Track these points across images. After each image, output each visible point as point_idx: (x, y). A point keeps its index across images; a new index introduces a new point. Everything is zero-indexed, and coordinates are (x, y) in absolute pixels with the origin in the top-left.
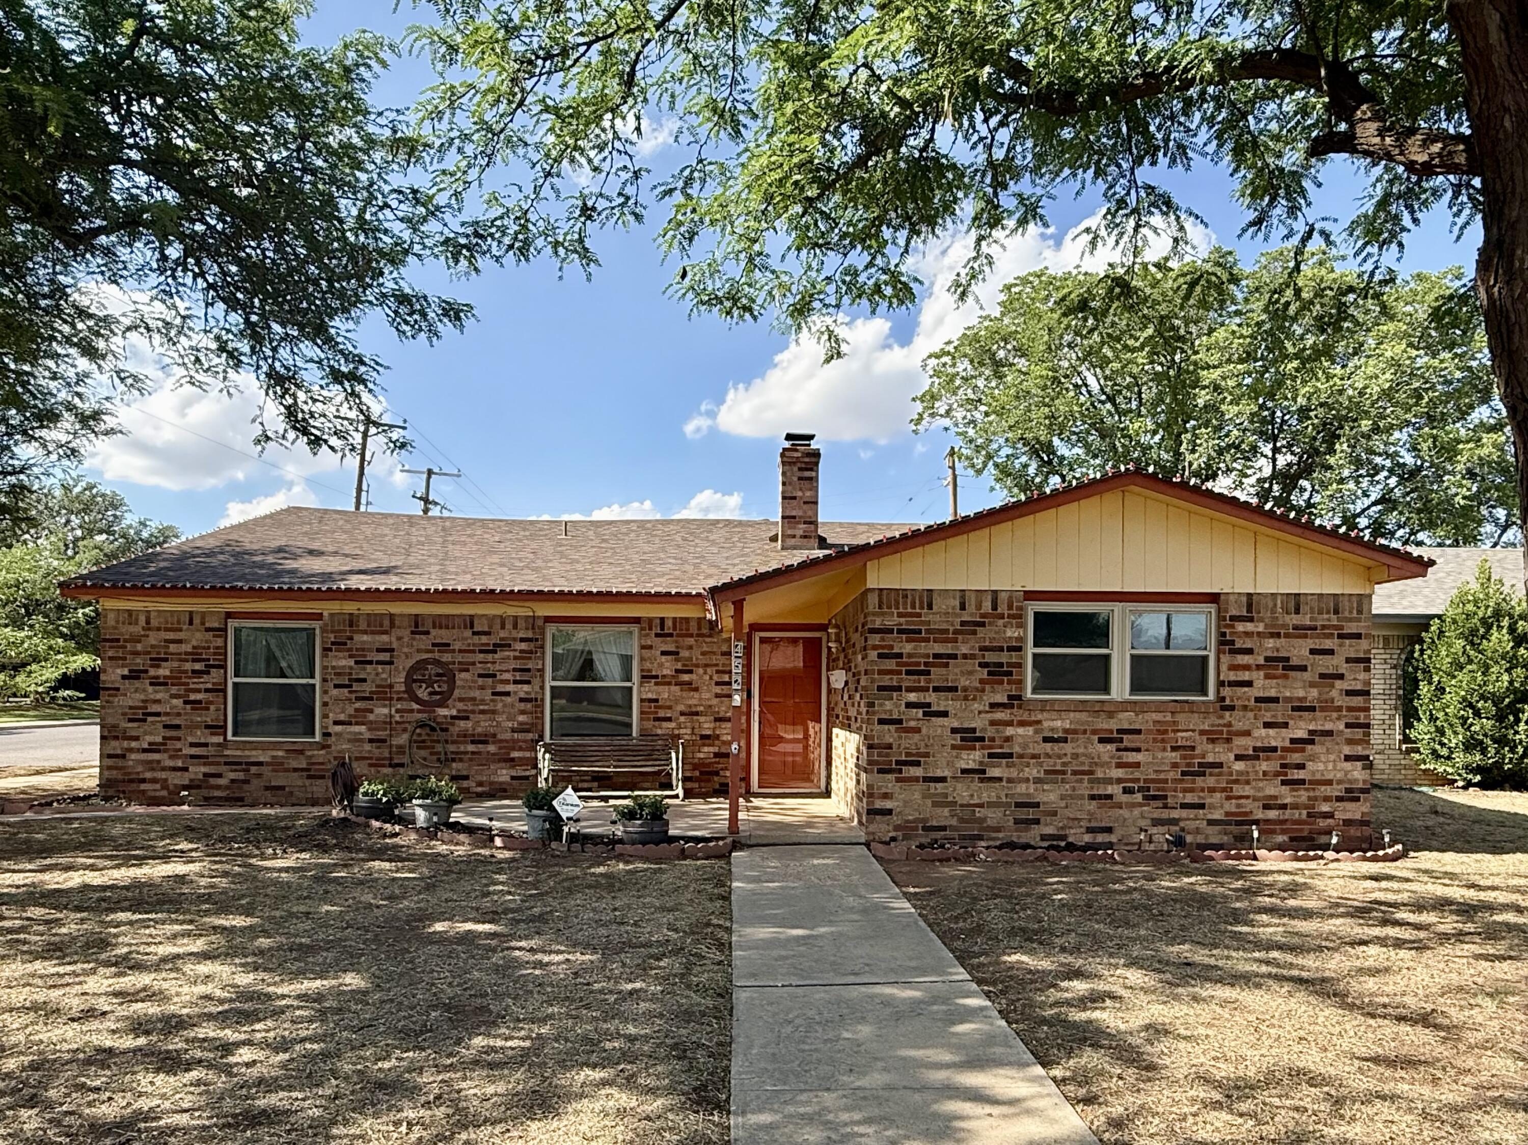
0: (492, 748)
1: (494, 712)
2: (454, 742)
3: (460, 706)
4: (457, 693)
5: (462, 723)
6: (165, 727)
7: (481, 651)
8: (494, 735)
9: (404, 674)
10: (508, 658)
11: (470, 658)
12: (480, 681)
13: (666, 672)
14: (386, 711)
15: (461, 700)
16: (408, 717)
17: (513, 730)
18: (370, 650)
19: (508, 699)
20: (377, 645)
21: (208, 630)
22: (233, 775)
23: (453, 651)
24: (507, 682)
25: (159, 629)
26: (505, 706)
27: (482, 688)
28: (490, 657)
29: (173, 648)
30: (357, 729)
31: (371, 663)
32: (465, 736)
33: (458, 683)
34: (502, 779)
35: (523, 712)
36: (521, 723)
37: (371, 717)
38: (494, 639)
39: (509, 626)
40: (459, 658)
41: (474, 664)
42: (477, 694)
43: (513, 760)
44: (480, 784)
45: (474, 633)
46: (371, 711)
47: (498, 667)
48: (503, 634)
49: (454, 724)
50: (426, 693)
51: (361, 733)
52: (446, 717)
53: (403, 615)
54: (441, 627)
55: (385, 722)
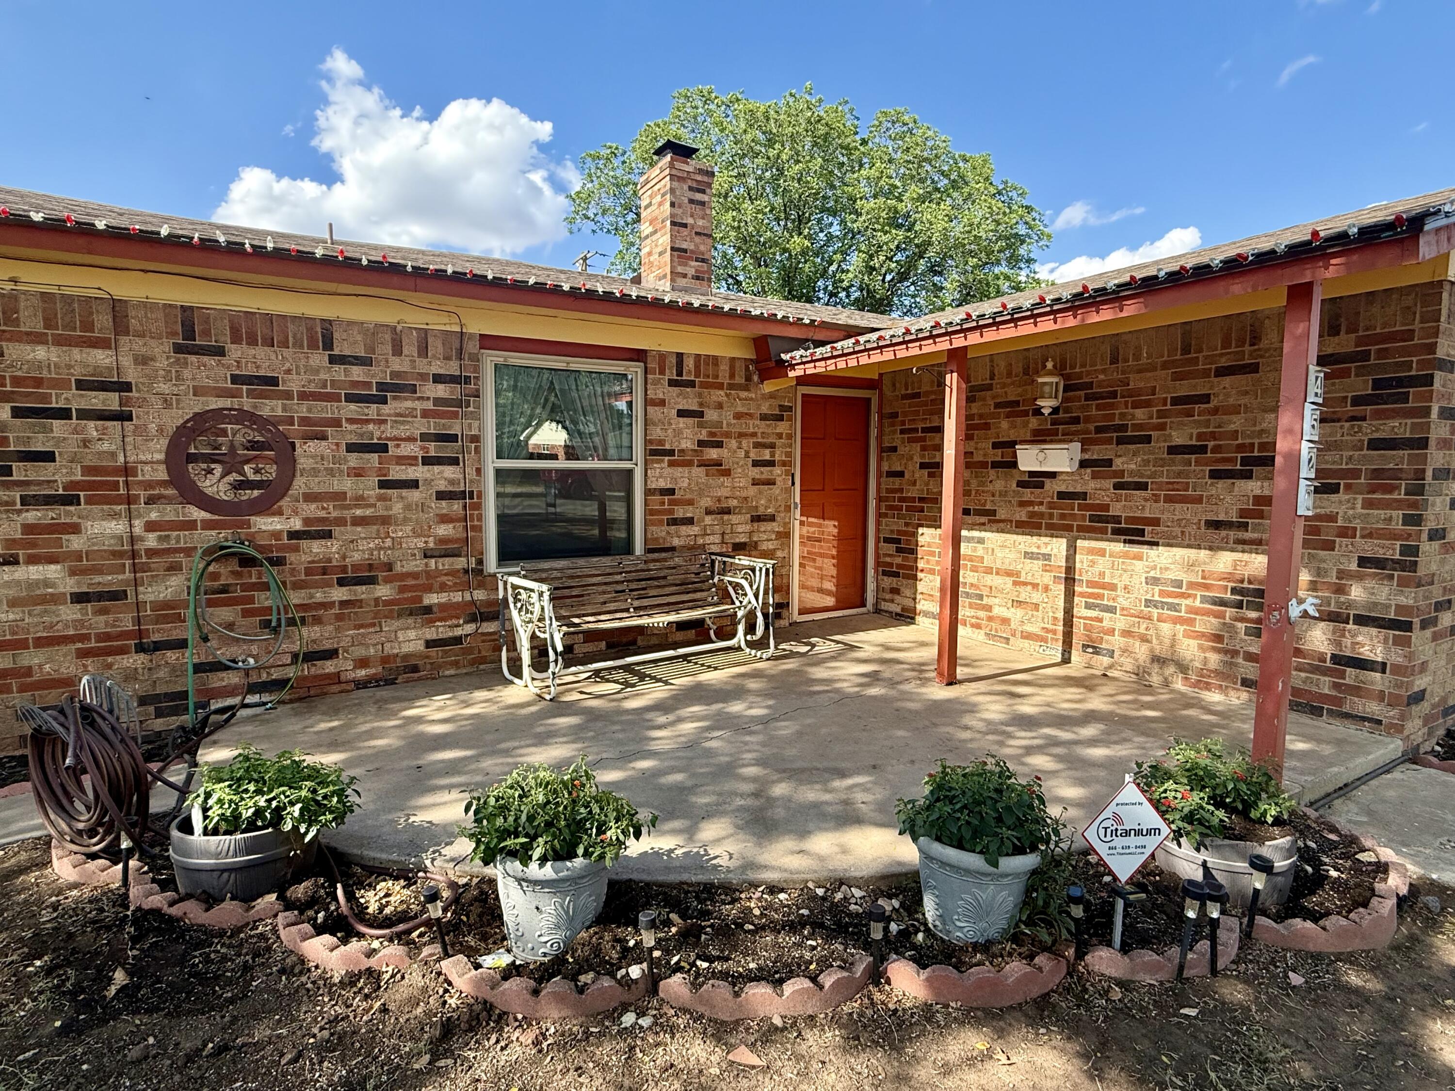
0: (383, 591)
1: (385, 521)
2: (298, 586)
3: (312, 510)
4: (300, 484)
5: (317, 547)
7: (350, 398)
8: (389, 567)
9: (164, 442)
10: (411, 413)
11: (328, 411)
12: (354, 460)
13: (687, 444)
14: (117, 527)
15: (310, 498)
16: (181, 540)
17: (427, 555)
18: (61, 384)
19: (414, 495)
20: (78, 372)
23: (288, 395)
24: (411, 461)
26: (408, 507)
27: (358, 473)
28: (372, 410)
30: (35, 572)
31: (64, 414)
32: (324, 571)
33: (303, 463)
34: (407, 648)
35: (444, 519)
36: (442, 541)
37: (76, 543)
38: (377, 375)
39: (410, 348)
40: (302, 410)
41: (336, 423)
42: (347, 485)
43: (428, 610)
44: (362, 663)
45: (333, 360)
46: (75, 529)
47: (389, 431)
48: (397, 364)
49: (296, 549)
50: (223, 486)
51: (47, 583)
52: (276, 535)
53: (147, 306)
54: (252, 341)
55: (117, 554)
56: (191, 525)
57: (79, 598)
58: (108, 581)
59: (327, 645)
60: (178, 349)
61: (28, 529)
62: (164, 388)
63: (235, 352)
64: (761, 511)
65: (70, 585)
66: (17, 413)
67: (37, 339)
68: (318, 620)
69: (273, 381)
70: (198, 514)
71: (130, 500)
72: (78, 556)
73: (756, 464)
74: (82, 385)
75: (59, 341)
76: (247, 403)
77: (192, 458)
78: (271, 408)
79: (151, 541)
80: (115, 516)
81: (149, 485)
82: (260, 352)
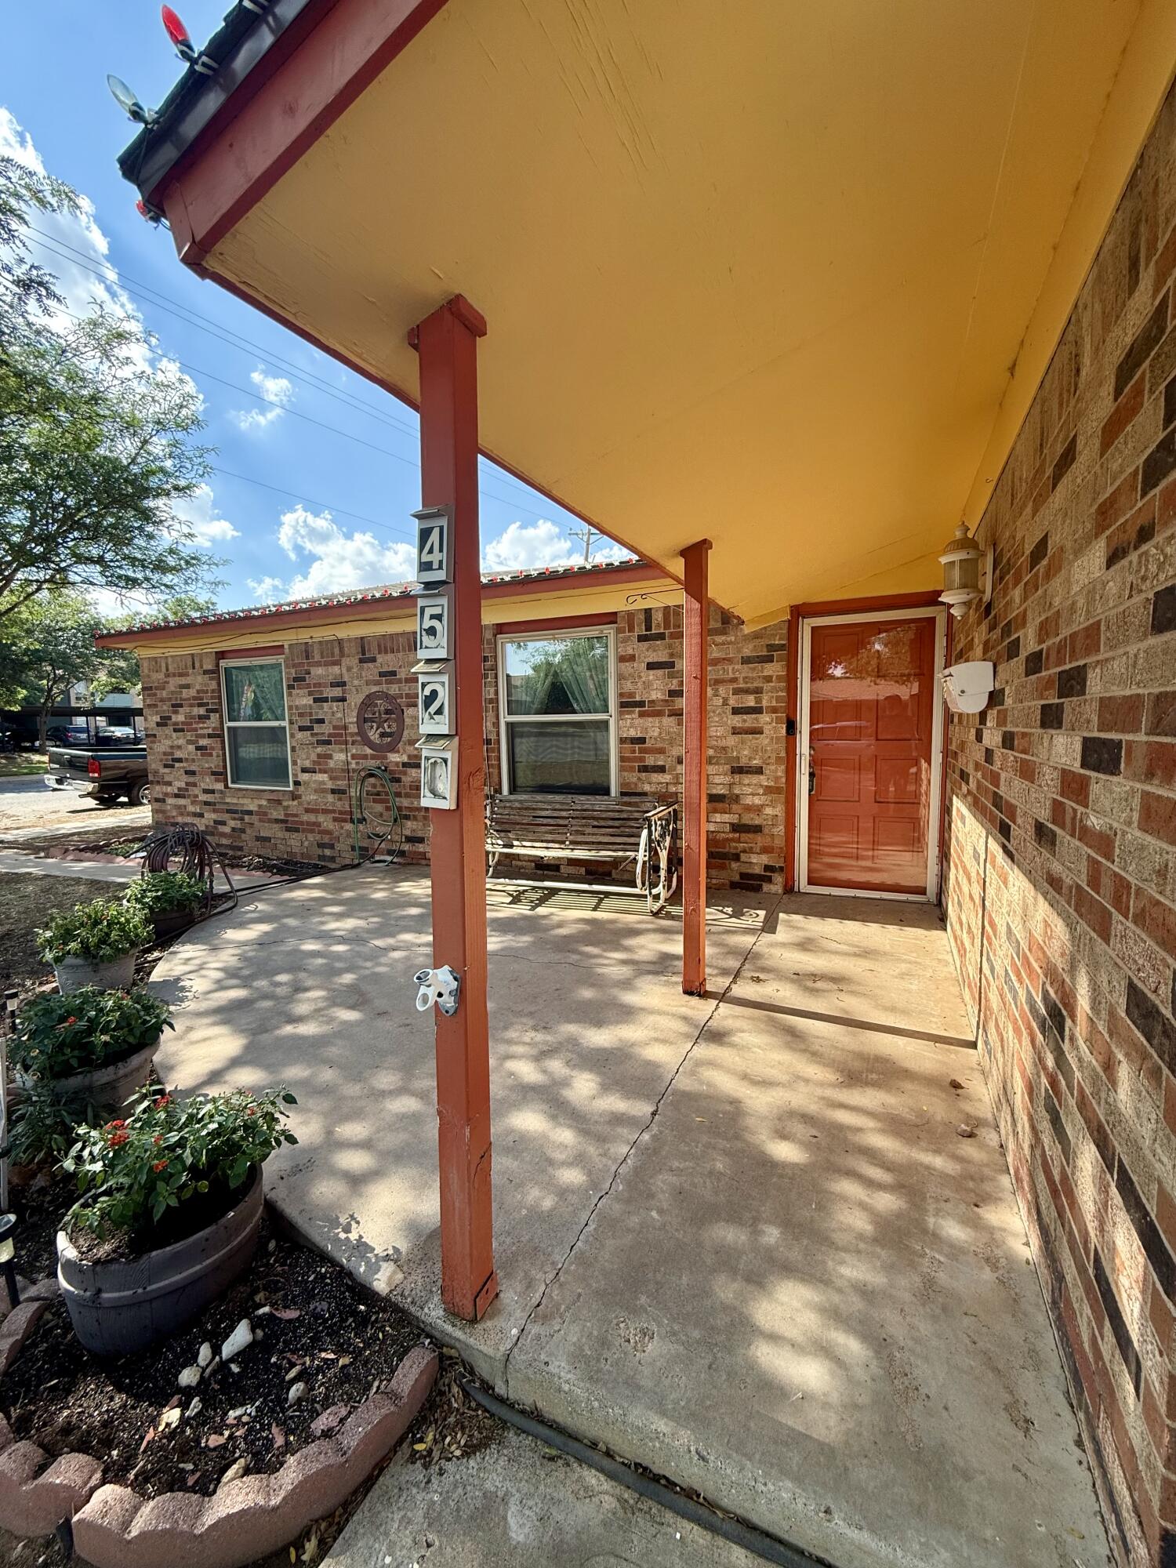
2: (405, 796)
3: (410, 750)
4: (406, 734)
5: (413, 773)
6: (187, 772)
9: (355, 714)
11: (416, 688)
13: (656, 695)
14: (343, 757)
16: (363, 764)
18: (326, 685)
20: (331, 679)
21: (206, 672)
22: (232, 823)
23: (400, 681)
25: (174, 675)
29: (185, 693)
30: (320, 777)
31: (326, 700)
33: (406, 721)
40: (406, 689)
46: (331, 757)
49: (405, 773)
50: (377, 736)
51: (323, 782)
52: (397, 764)
53: (350, 640)
54: (386, 652)
55: (343, 770)
56: (365, 757)
57: (333, 791)
58: (342, 784)
59: (420, 834)
60: (361, 661)
61: (319, 756)
62: (356, 682)
63: (380, 658)
64: (743, 762)
65: (330, 785)
66: (316, 700)
67: (318, 664)
68: (415, 818)
69: (394, 673)
70: (369, 751)
71: (346, 743)
72: (332, 770)
73: (736, 711)
74: (333, 685)
75: (327, 664)
76: (384, 687)
77: (365, 720)
78: (394, 690)
79: (353, 766)
80: (341, 751)
81: (352, 735)
82: (390, 657)
